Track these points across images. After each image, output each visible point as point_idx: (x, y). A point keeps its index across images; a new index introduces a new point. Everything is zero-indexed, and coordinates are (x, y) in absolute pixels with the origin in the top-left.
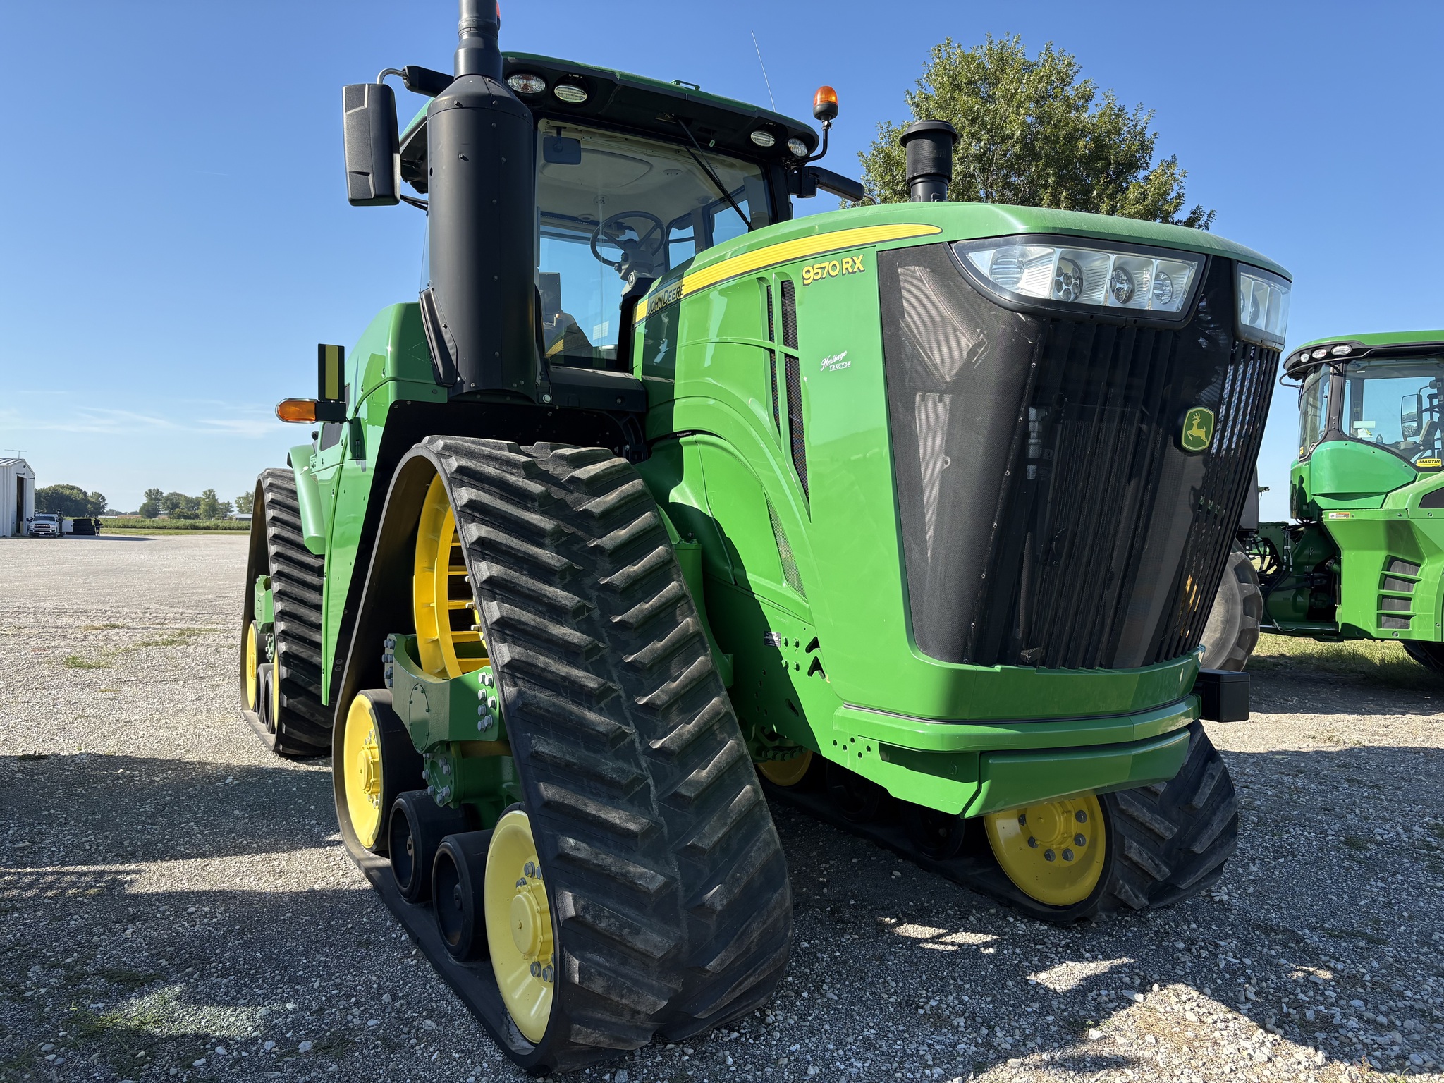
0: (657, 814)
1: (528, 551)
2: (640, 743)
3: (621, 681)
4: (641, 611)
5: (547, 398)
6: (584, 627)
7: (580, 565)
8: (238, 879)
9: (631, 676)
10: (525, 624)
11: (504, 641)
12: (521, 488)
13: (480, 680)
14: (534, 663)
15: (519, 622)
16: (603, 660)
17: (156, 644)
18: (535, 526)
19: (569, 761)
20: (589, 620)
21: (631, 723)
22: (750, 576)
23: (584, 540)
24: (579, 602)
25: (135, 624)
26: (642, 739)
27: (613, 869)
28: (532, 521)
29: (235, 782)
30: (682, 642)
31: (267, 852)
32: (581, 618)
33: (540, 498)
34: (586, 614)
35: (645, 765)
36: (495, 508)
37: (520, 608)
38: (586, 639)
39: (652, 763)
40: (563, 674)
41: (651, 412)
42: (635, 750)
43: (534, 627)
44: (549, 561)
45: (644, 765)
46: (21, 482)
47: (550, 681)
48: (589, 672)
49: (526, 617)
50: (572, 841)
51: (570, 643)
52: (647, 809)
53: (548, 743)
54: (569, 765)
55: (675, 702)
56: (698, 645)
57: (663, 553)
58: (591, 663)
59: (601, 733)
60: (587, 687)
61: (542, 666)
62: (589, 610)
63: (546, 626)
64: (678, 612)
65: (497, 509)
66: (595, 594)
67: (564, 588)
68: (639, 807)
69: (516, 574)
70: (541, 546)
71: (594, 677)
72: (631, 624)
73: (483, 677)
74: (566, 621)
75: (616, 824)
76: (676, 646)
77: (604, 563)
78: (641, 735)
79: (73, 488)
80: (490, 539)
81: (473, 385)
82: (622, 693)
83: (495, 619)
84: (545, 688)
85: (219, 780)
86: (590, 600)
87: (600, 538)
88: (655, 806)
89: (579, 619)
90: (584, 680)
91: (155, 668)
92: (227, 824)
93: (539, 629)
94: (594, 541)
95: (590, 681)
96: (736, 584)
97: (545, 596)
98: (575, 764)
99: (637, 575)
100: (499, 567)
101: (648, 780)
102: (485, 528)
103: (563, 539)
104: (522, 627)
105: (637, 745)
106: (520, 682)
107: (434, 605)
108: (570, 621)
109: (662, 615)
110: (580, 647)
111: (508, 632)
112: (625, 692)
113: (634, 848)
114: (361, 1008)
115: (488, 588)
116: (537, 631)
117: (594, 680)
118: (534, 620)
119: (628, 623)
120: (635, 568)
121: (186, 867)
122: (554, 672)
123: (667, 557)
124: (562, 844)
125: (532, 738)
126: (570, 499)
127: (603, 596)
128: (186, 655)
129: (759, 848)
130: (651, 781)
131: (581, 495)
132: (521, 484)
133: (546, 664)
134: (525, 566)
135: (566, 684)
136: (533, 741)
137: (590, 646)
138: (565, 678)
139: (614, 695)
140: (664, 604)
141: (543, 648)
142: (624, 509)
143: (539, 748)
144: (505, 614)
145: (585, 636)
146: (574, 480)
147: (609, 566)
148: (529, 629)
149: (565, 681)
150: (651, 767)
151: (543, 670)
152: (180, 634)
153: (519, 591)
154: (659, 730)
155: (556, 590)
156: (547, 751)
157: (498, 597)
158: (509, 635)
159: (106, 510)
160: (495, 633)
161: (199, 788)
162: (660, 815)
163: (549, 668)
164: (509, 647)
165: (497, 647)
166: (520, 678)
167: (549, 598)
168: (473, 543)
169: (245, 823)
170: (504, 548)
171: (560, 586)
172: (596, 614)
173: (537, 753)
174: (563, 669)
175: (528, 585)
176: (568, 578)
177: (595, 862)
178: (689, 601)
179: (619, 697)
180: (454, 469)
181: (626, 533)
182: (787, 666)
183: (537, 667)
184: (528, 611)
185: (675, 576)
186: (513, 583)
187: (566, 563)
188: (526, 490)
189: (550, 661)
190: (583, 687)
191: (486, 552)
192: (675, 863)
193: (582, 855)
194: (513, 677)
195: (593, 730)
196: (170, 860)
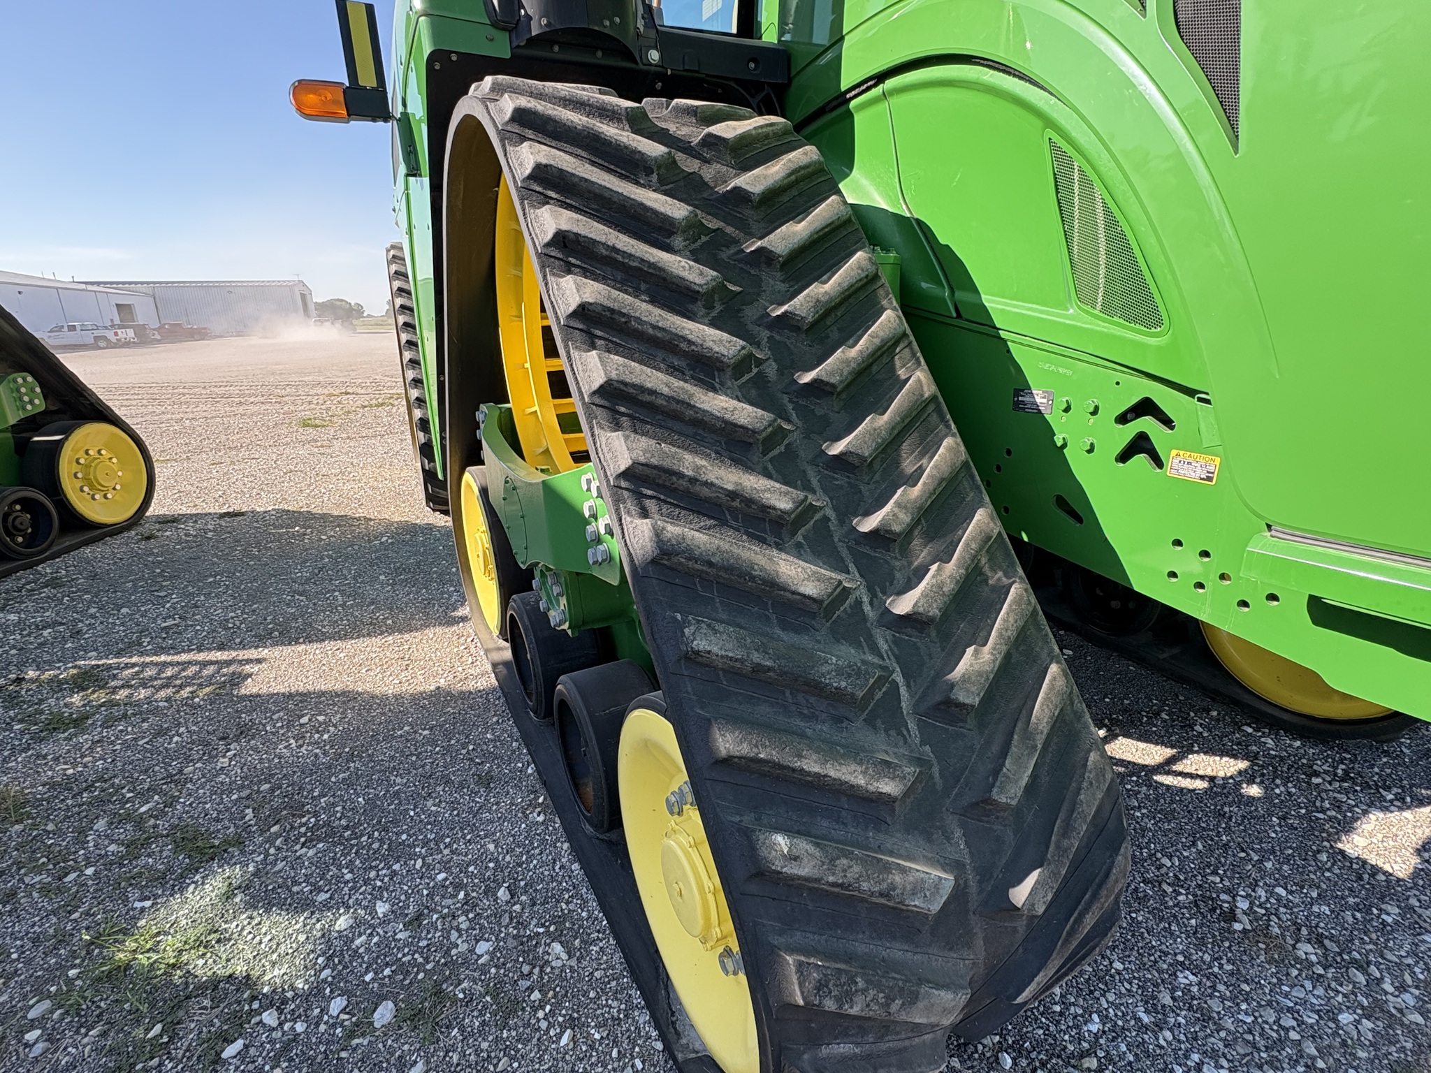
0: (917, 740)
1: (647, 257)
2: (871, 603)
3: (825, 491)
4: (847, 362)
5: (654, 55)
6: (753, 392)
7: (735, 284)
8: (364, 671)
9: (841, 480)
10: (652, 392)
11: (617, 426)
12: (626, 147)
13: (585, 487)
14: (675, 468)
15: (642, 389)
16: (790, 454)
17: (371, 406)
18: (655, 213)
19: (759, 664)
20: (760, 380)
21: (852, 567)
22: (989, 301)
23: (737, 242)
24: (743, 348)
25: (362, 392)
26: (873, 596)
27: (865, 886)
28: (649, 203)
29: (390, 541)
30: (913, 415)
31: (400, 632)
32: (747, 377)
33: (659, 168)
34: (755, 371)
35: (885, 647)
36: (582, 179)
37: (641, 362)
38: (762, 417)
39: (896, 642)
40: (730, 487)
41: (795, 83)
42: (864, 619)
43: (669, 398)
44: (685, 274)
45: (883, 646)
46: (303, 296)
47: (706, 500)
48: (770, 477)
49: (654, 379)
50: (782, 841)
51: (735, 425)
52: (900, 733)
53: (716, 632)
54: (757, 669)
55: (918, 522)
56: (935, 417)
57: (865, 263)
58: (771, 460)
59: (809, 597)
60: (774, 508)
61: (690, 473)
62: (759, 362)
63: (691, 396)
64: (898, 363)
65: (586, 180)
66: (765, 334)
67: (713, 324)
68: (886, 731)
69: (629, 299)
70: (668, 249)
71: (784, 488)
72: (833, 386)
73: (589, 481)
74: (722, 384)
75: (859, 786)
76: (907, 421)
77: (773, 281)
78: (870, 589)
79: (342, 300)
80: (577, 235)
81: (544, 21)
82: (829, 512)
83: (596, 386)
84: (699, 513)
85: (376, 538)
86: (758, 345)
87: (761, 238)
88: (912, 725)
89: (744, 379)
90: (767, 495)
91: (363, 426)
92: (370, 592)
93: (678, 402)
94: (753, 243)
95: (779, 497)
96: (959, 316)
97: (684, 338)
98: (769, 669)
99: (831, 300)
100: (596, 285)
101: (895, 675)
102: (567, 214)
103: (704, 239)
104: (647, 398)
105: (867, 608)
106: (651, 505)
107: (527, 365)
108: (729, 383)
109: (875, 368)
110: (754, 432)
111: (622, 409)
112: (835, 509)
113: (888, 820)
114: (471, 915)
115: (581, 326)
116: (674, 406)
117: (787, 493)
118: (667, 385)
119: (827, 383)
120: (827, 287)
121: (317, 652)
122: (712, 484)
123: (872, 269)
124: (763, 852)
125: (685, 623)
126: (708, 173)
127: (778, 337)
128: (390, 414)
129: (1091, 784)
130: (898, 677)
131: (724, 169)
132: (625, 140)
133: (697, 468)
134: (643, 286)
135: (736, 504)
136: (686, 631)
137: (770, 429)
138: (733, 495)
139: (818, 516)
140: (879, 348)
141: (687, 436)
142: (795, 192)
143: (700, 644)
144: (614, 375)
145: (760, 412)
146: (712, 142)
147: (782, 287)
148: (660, 401)
149: (733, 500)
150: (895, 649)
151: (693, 480)
152: (391, 398)
153: (636, 330)
154: (898, 575)
155: (701, 327)
156: (715, 649)
157: (599, 342)
158: (623, 414)
159: (365, 314)
160: (598, 411)
161: (356, 547)
162: (923, 743)
163: (703, 478)
164: (626, 438)
165: (604, 440)
166: (651, 497)
167: (690, 342)
168: (548, 245)
169: (388, 591)
170: (604, 252)
171: (707, 321)
172: (771, 369)
173: (697, 653)
174: (729, 477)
175: (653, 320)
176: (718, 308)
177: (831, 879)
178: (910, 343)
179: (826, 519)
180: (508, 115)
181: (804, 228)
182: (1064, 445)
183: (681, 475)
184: (654, 368)
185: (884, 302)
186: (624, 315)
187: (714, 279)
188: (635, 152)
189: (704, 463)
190: (765, 508)
191: (573, 260)
192: (958, 833)
193: (805, 870)
194: (639, 497)
195: (794, 593)
196: (304, 642)
